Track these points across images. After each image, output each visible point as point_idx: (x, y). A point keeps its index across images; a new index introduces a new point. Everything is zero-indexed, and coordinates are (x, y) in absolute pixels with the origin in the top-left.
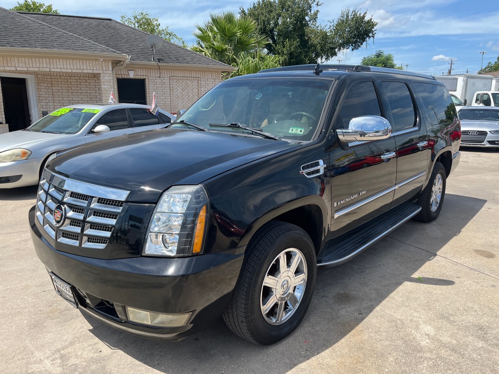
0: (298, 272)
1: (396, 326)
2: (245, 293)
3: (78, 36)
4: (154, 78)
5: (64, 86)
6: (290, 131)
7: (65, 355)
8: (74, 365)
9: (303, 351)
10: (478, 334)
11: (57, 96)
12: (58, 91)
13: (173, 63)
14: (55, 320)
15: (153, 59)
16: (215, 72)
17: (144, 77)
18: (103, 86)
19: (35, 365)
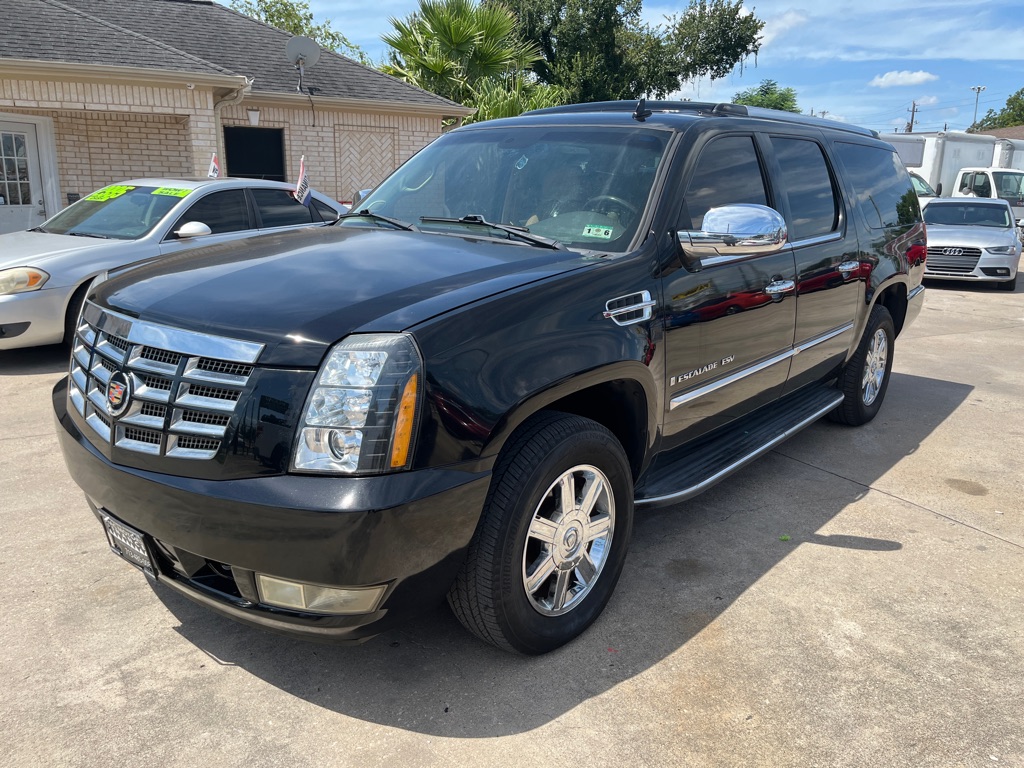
0: (596, 513)
1: (788, 620)
2: (492, 549)
3: (143, 37)
4: (303, 128)
5: (113, 140)
6: (585, 233)
7: (130, 673)
8: (149, 692)
9: (605, 667)
10: (948, 638)
11: (98, 162)
12: (100, 151)
13: (342, 96)
14: (109, 608)
15: (301, 88)
16: (429, 117)
17: (282, 126)
18: (194, 143)
19: (70, 693)
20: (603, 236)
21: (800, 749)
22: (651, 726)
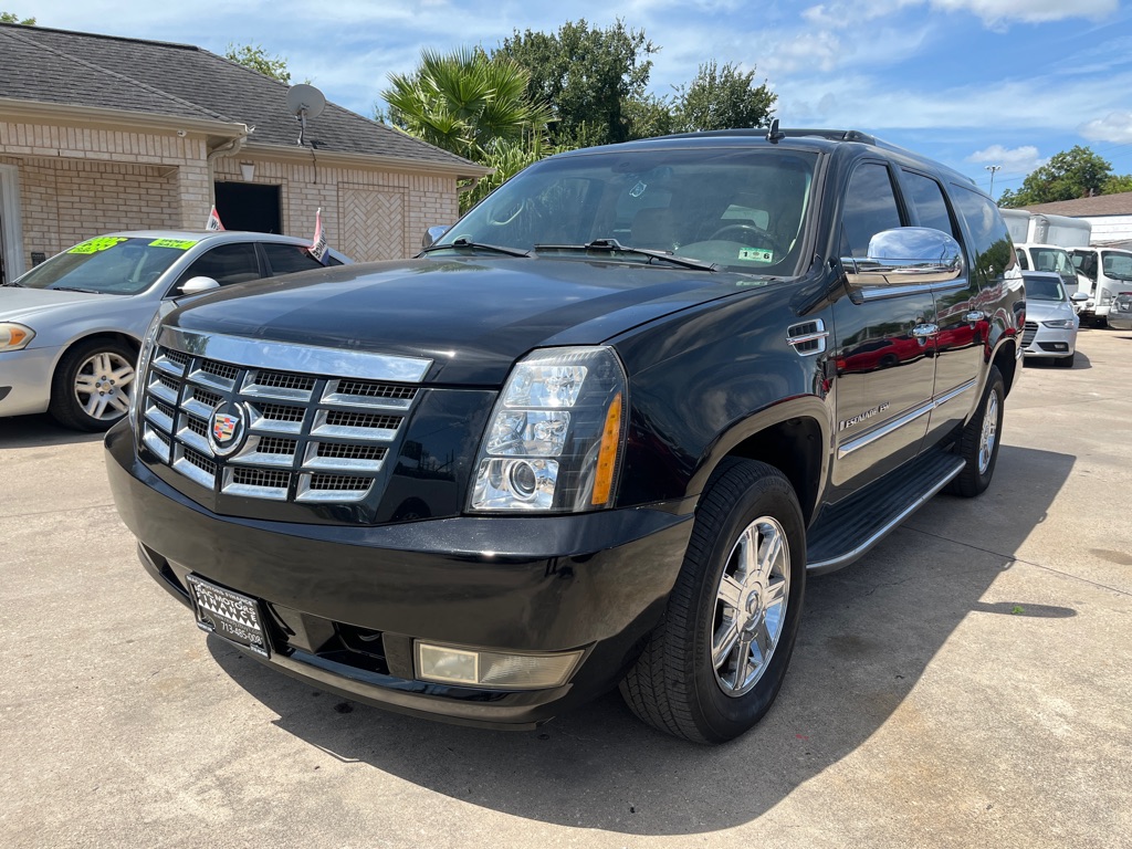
1: (987, 699)
3: (126, 79)
4: (303, 185)
5: (85, 193)
6: (742, 256)
7: (228, 779)
8: (258, 800)
9: (801, 756)
11: (67, 218)
12: (69, 205)
13: (348, 151)
14: (179, 704)
15: (302, 141)
16: (442, 176)
17: (279, 182)
18: (184, 196)
19: (157, 805)
20: (763, 260)
21: (1059, 837)
22: (881, 821)
